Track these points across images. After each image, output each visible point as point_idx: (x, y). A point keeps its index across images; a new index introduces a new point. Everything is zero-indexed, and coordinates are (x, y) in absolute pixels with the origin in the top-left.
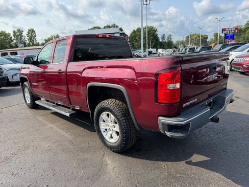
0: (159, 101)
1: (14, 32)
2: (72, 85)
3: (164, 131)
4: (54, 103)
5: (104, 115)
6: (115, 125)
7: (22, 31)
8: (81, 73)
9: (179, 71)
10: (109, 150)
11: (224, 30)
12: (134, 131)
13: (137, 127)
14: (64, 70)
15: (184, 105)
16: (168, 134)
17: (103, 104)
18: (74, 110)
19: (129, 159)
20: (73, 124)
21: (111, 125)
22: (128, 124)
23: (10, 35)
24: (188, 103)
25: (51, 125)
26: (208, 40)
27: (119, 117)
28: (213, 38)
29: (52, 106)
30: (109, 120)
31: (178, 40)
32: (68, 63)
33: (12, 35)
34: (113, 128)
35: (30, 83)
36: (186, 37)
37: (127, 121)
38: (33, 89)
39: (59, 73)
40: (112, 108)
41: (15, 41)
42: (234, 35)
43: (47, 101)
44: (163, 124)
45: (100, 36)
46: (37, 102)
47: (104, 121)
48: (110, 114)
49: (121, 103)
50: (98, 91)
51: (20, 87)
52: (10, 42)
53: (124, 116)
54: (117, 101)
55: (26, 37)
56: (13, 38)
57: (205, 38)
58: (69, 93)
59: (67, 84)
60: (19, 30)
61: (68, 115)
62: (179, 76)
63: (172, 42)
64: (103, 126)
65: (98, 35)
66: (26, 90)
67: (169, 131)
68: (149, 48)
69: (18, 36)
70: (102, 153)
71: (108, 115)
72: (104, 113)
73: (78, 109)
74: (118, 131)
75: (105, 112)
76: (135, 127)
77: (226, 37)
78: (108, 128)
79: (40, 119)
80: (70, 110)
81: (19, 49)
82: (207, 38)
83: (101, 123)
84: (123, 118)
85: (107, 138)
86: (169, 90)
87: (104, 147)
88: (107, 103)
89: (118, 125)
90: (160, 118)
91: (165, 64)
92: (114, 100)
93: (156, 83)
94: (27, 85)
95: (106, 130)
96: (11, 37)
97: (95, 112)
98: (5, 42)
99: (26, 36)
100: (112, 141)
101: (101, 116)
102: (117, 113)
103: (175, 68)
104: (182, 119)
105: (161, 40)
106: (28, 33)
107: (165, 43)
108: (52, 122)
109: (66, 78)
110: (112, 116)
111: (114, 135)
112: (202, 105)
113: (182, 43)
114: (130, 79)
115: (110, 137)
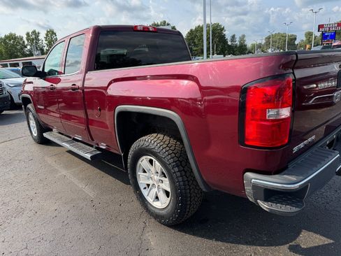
0: (246, 143)
1: (28, 34)
2: (93, 109)
3: (256, 200)
4: (70, 137)
5: (144, 162)
6: (163, 179)
7: (39, 33)
8: (106, 88)
9: (288, 82)
10: (153, 220)
11: (320, 27)
12: (196, 191)
13: (202, 187)
14: (79, 84)
15: (295, 149)
16: (265, 206)
17: (142, 143)
18: (98, 149)
19: (187, 238)
20: (98, 171)
21: (157, 178)
22: (186, 179)
23: (22, 39)
24: (301, 145)
25: (64, 172)
26: (296, 42)
27: (170, 167)
28: (304, 39)
29: (67, 142)
30: (152, 169)
31: (254, 42)
32: (86, 72)
33: (25, 39)
34: (160, 184)
35: (35, 105)
36: (266, 38)
37: (183, 173)
38: (40, 115)
39: (74, 89)
40: (157, 150)
41: (29, 47)
42: (335, 33)
43: (60, 133)
44: (255, 187)
45: (139, 28)
46: (45, 135)
47: (145, 172)
48: (154, 160)
49: (173, 141)
50: (134, 120)
51: (23, 112)
52: (22, 49)
53: (178, 166)
54: (167, 138)
55: (44, 42)
56: (26, 42)
57: (292, 40)
58: (88, 122)
59: (85, 107)
60: (34, 32)
61: (88, 156)
62: (289, 93)
63: (245, 46)
64: (142, 180)
65: (136, 26)
66: (31, 116)
67: (266, 200)
68: (213, 54)
69: (33, 39)
70: (142, 225)
71: (151, 162)
72: (144, 157)
73: (104, 148)
74: (169, 190)
75: (146, 157)
76: (197, 185)
77: (324, 37)
78: (150, 182)
79: (50, 160)
80: (93, 149)
81: (34, 57)
82: (295, 39)
83: (140, 174)
84: (176, 169)
85: (150, 199)
86: (268, 121)
87: (145, 214)
88: (150, 140)
89: (167, 179)
90: (249, 175)
91: (262, 67)
92: (161, 136)
93: (242, 107)
94: (32, 109)
95: (148, 185)
96: (24, 42)
97: (130, 156)
98: (16, 49)
99: (44, 39)
100: (157, 205)
101: (140, 162)
102: (166, 160)
103: (282, 76)
104: (293, 178)
105: (229, 43)
106: (47, 35)
107: (236, 46)
108: (67, 167)
109: (84, 97)
110: (157, 163)
111: (162, 195)
112: (321, 146)
113: (260, 46)
114: (188, 99)
115: (154, 197)
